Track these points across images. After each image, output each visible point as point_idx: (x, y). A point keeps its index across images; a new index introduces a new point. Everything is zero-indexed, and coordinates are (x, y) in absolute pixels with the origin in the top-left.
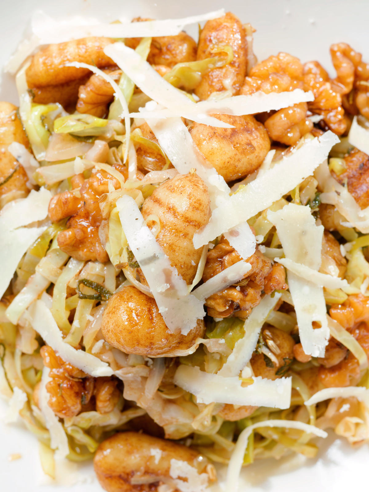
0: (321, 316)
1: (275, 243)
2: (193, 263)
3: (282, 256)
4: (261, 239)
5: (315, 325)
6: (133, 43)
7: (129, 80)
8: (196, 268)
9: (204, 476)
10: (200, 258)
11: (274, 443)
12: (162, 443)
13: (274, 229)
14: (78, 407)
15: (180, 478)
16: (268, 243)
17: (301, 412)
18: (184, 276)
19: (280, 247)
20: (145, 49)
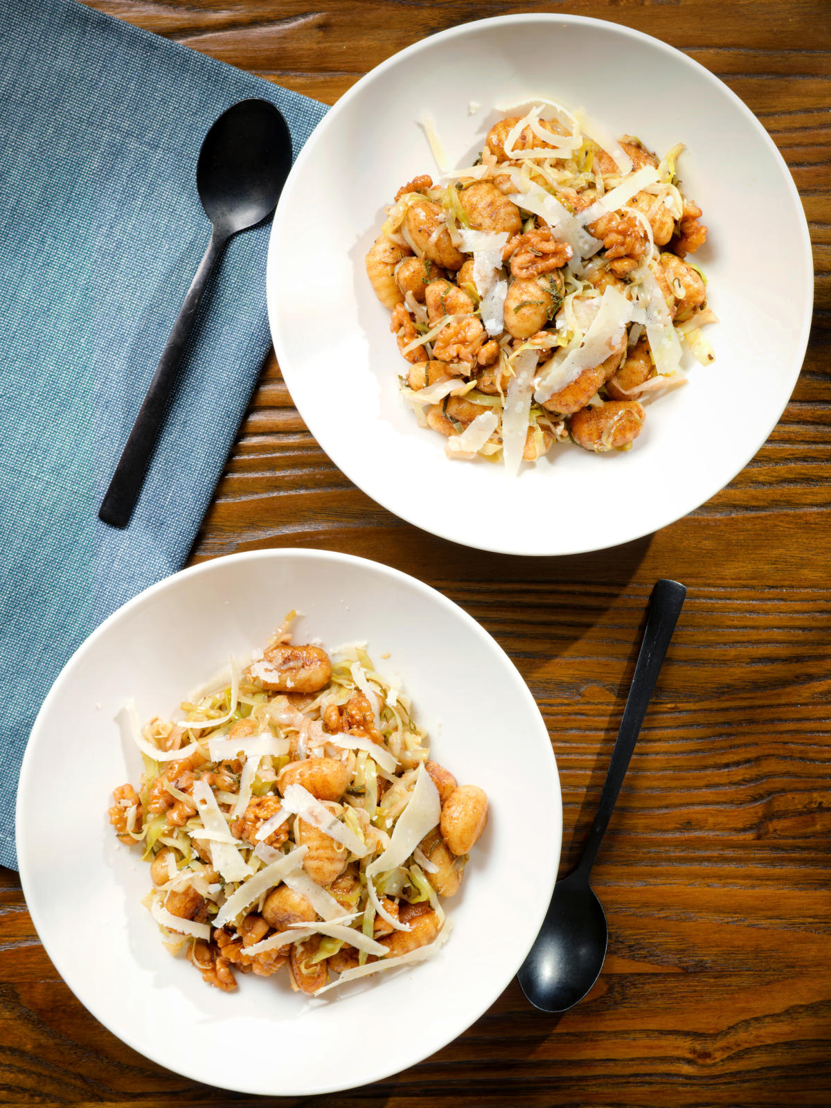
0: (202, 808)
1: (244, 853)
2: (303, 834)
3: (237, 845)
4: (254, 854)
5: (204, 802)
6: (372, 959)
7: (367, 935)
8: (300, 831)
9: (254, 675)
10: (301, 839)
11: (212, 707)
12: (287, 690)
13: (247, 861)
14: (350, 707)
15: (271, 671)
16: (248, 851)
17: (198, 734)
18: (306, 824)
19: (240, 850)
20: (362, 958)
